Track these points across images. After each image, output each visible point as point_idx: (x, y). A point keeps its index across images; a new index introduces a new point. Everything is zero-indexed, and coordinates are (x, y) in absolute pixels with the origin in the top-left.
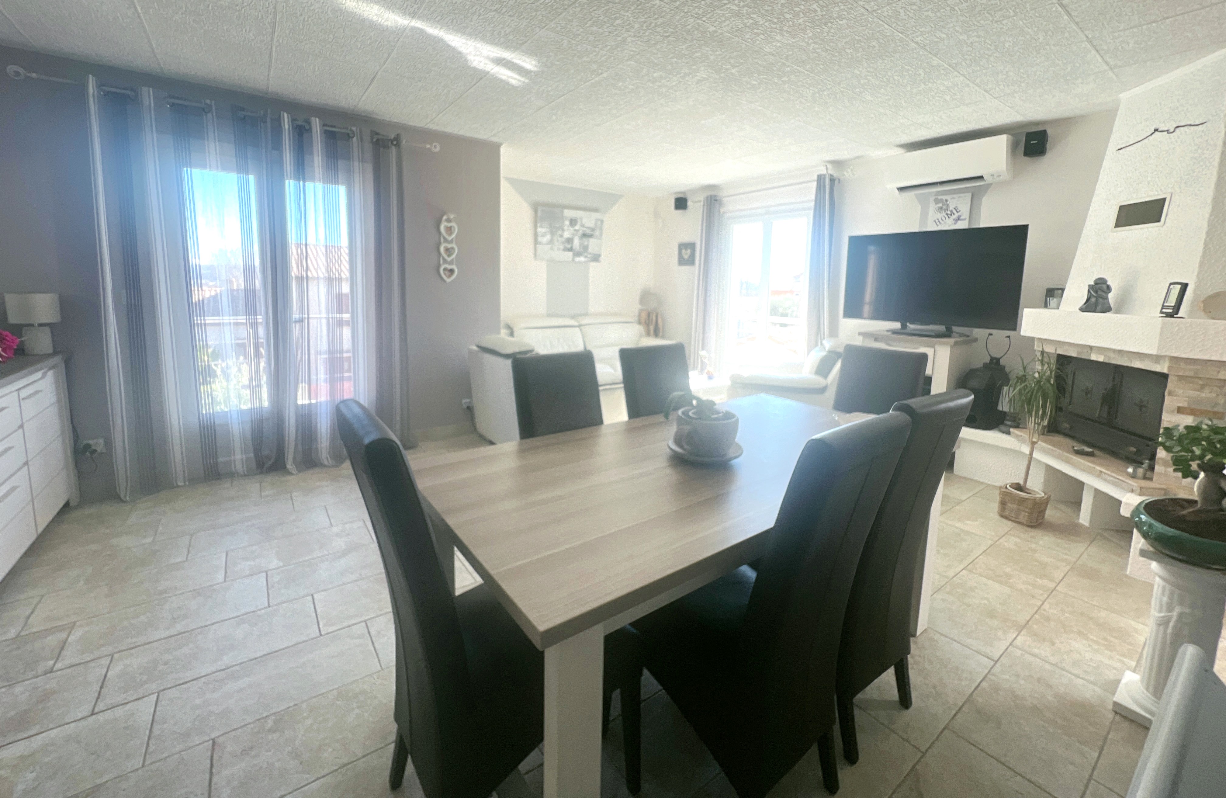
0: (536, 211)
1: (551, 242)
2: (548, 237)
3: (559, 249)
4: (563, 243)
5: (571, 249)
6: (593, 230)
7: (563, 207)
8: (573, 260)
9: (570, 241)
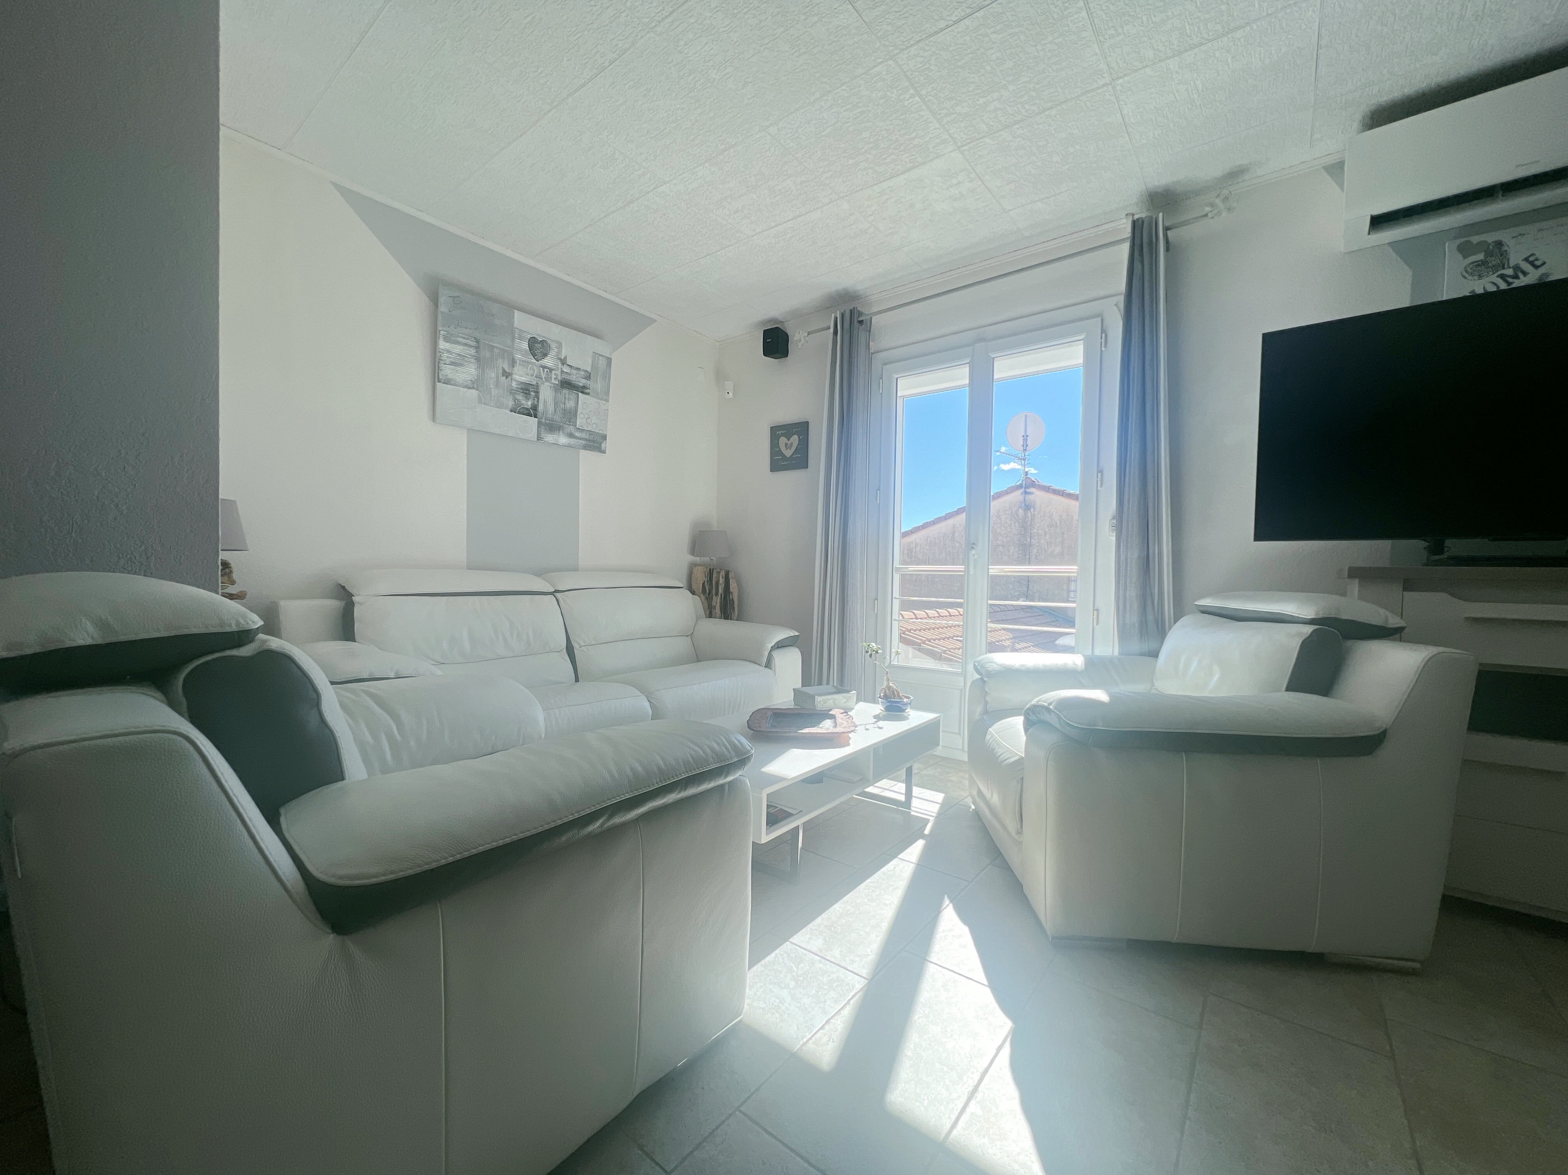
0: (435, 300)
1: (476, 384)
2: (470, 371)
3: (500, 406)
4: (512, 392)
5: (532, 412)
6: (588, 377)
7: (511, 307)
8: (539, 438)
9: (527, 389)
